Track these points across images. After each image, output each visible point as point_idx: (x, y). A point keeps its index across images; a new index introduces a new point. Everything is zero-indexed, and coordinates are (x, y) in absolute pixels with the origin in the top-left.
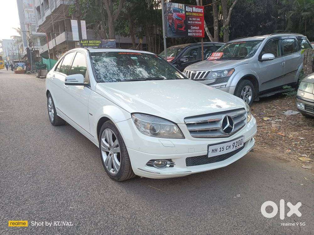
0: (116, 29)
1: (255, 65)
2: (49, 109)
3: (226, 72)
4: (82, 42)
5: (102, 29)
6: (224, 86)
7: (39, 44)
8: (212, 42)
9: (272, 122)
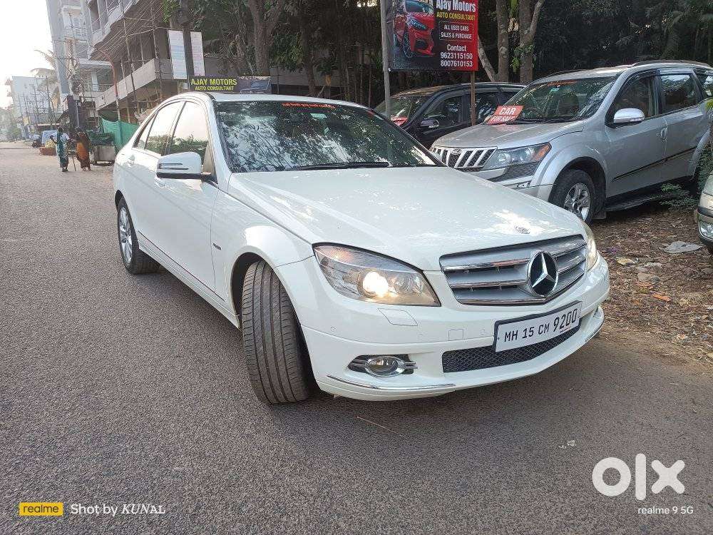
0: (272, 54)
1: (598, 136)
2: (121, 235)
3: (530, 152)
4: (193, 82)
5: (240, 53)
6: (526, 185)
7: (96, 87)
8: (493, 83)
9: (638, 268)
